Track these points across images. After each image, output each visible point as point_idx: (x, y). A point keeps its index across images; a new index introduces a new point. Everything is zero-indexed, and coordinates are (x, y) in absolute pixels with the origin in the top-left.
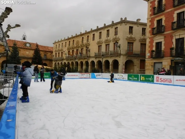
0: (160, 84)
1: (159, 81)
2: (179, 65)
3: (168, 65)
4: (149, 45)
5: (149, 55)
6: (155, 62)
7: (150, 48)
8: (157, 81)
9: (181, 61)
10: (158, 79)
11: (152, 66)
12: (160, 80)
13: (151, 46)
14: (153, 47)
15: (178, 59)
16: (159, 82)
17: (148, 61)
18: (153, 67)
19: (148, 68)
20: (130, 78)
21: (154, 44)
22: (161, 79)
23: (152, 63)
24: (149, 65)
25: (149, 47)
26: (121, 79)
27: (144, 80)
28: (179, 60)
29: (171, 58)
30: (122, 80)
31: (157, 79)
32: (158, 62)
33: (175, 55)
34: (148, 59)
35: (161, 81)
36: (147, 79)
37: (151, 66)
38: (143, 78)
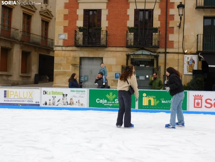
0: (205, 113)
1: (201, 107)
2: (141, 65)
3: (116, 65)
4: (67, 12)
5: (66, 38)
6: (82, 55)
7: (67, 22)
8: (198, 105)
9: (146, 57)
10: (200, 101)
11: (74, 65)
12: (204, 104)
13: (71, 17)
14: (78, 19)
15: (140, 52)
16: (204, 109)
17: (64, 52)
18: (78, 68)
19: (62, 70)
20: (101, 101)
21: (80, 13)
22: (208, 101)
23: (75, 58)
24: (64, 62)
25: (66, 17)
26: (60, 106)
27: (152, 104)
28: (142, 54)
29: (125, 49)
30: (64, 106)
31: (196, 101)
32: (91, 56)
33: (133, 44)
34: (64, 48)
35: (209, 106)
36: (163, 102)
37: (71, 66)
38: (150, 101)
